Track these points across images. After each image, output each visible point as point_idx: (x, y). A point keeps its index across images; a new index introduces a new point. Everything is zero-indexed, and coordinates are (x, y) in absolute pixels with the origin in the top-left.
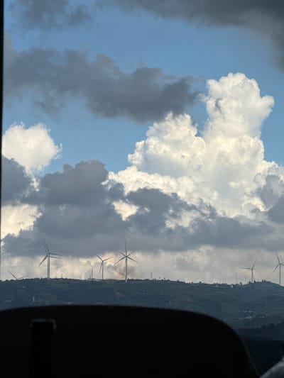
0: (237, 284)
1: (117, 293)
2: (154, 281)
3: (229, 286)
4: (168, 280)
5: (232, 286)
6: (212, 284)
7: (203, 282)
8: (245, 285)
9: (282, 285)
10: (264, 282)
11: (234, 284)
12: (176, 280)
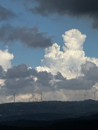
4: (56, 101)
5: (78, 102)
6: (71, 102)
7: (68, 101)
8: (83, 101)
9: (96, 100)
10: (90, 100)
11: (79, 101)
12: (59, 101)
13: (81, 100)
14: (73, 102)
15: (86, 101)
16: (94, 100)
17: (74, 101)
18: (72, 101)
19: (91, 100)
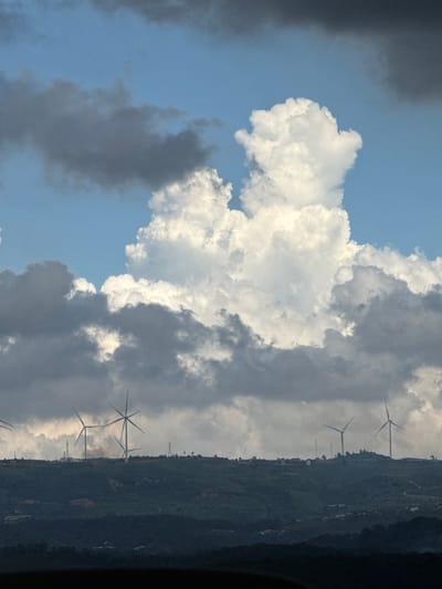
0: (317, 459)
1: (111, 481)
2: (175, 459)
3: (304, 462)
4: (200, 456)
5: (309, 463)
6: (273, 462)
7: (258, 458)
8: (329, 460)
9: (393, 457)
10: (364, 453)
11: (313, 458)
12: (212, 456)
13: (320, 457)
14: (283, 464)
15: (343, 460)
16: (387, 455)
17: (287, 461)
18: (279, 461)
19: (372, 455)
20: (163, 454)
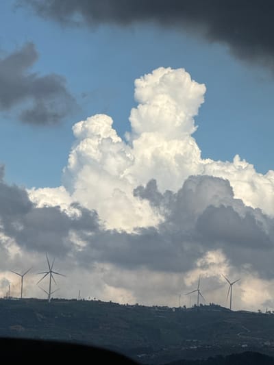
0: (180, 308)
1: (38, 315)
2: (83, 302)
3: (171, 309)
4: (100, 301)
5: (174, 310)
6: (150, 308)
7: (139, 304)
8: (188, 309)
9: (232, 310)
10: (212, 306)
11: (177, 307)
12: (108, 301)
13: (182, 306)
14: (157, 309)
15: (198, 310)
16: (228, 307)
18: (154, 307)
19: (218, 307)
20: (75, 298)
